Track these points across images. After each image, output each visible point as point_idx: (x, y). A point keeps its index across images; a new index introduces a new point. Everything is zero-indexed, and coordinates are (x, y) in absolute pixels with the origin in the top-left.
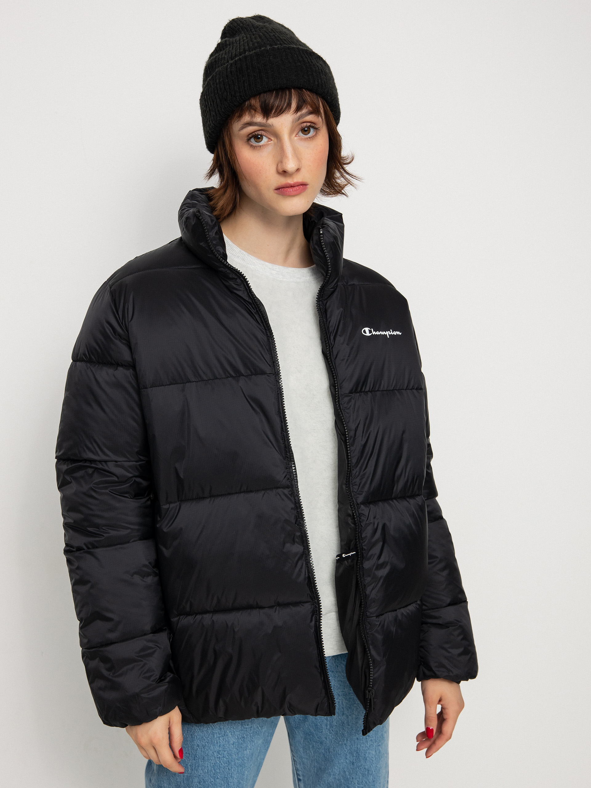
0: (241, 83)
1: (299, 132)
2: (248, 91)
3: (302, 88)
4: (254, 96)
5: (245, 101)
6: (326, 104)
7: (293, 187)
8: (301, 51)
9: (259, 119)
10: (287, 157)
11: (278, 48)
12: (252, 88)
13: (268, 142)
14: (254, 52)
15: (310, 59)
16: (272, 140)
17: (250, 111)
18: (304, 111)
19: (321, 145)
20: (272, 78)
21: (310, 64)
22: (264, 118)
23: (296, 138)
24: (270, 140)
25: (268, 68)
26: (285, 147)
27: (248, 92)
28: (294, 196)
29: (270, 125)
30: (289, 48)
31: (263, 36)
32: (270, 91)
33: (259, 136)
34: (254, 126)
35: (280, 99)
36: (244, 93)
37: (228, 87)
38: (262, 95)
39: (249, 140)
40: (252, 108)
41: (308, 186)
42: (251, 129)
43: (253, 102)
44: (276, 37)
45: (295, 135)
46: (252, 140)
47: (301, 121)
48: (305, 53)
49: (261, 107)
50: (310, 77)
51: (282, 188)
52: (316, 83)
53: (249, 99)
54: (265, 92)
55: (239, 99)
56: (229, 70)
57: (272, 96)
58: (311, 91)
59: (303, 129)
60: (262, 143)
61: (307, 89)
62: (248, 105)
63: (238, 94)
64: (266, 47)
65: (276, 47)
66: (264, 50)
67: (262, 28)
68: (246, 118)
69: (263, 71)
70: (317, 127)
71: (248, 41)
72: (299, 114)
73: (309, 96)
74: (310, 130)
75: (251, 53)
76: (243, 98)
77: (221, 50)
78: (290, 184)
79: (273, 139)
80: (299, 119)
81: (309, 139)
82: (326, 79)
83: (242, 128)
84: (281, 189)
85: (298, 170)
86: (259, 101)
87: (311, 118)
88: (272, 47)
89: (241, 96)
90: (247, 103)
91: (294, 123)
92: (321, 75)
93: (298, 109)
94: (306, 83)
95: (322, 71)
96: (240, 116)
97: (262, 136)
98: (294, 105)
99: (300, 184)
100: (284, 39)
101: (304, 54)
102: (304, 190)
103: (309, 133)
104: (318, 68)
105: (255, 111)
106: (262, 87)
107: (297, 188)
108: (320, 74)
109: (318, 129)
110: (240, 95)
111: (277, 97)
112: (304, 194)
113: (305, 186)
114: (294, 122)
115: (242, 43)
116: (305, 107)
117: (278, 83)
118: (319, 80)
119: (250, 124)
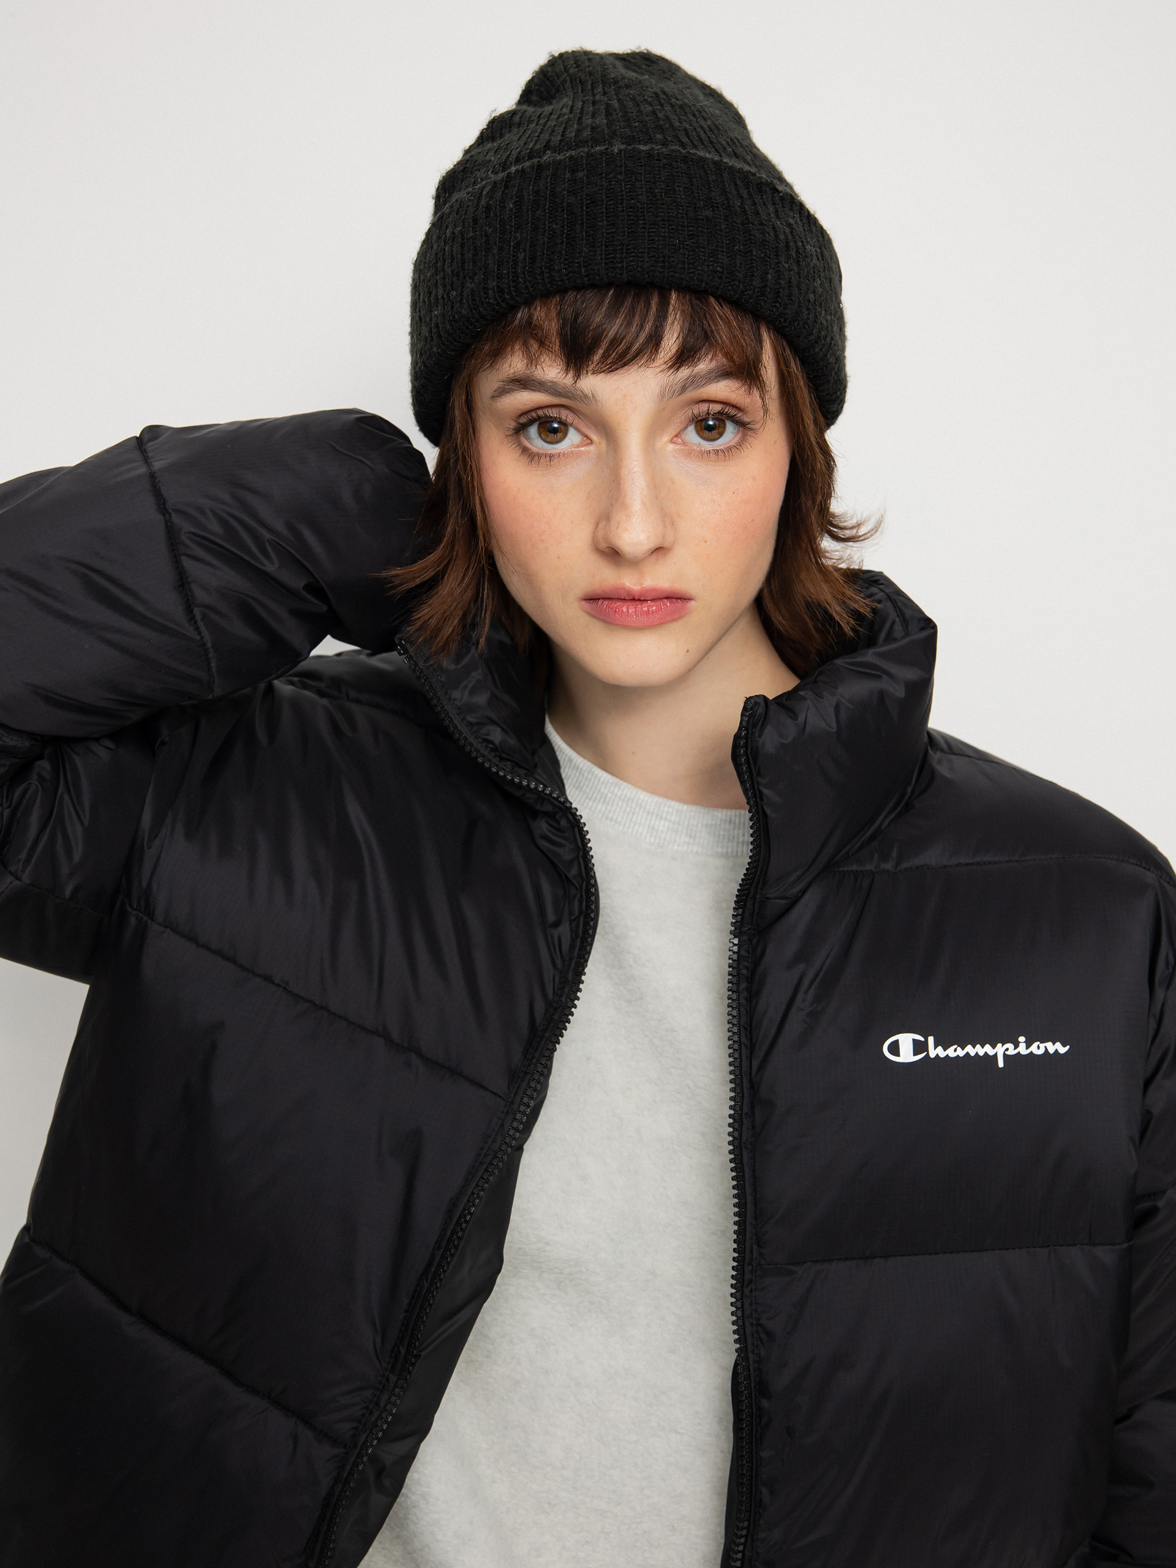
0: (509, 249)
1: (686, 428)
2: (525, 277)
3: (706, 292)
4: (546, 296)
5: (514, 308)
6: (788, 352)
7: (639, 600)
8: (725, 175)
9: (552, 370)
10: (624, 506)
11: (649, 155)
12: (538, 271)
13: (578, 446)
14: (571, 157)
15: (755, 204)
16: (592, 442)
17: (526, 345)
18: (704, 366)
19: (754, 479)
20: (607, 246)
21: (747, 219)
22: (567, 371)
23: (671, 446)
24: (589, 441)
25: (602, 213)
26: (624, 472)
27: (525, 282)
28: (641, 628)
29: (586, 396)
30: (685, 159)
31: (618, 111)
32: (600, 287)
33: (556, 425)
34: (534, 390)
35: (625, 318)
36: (514, 281)
37: (470, 255)
38: (570, 296)
39: (520, 429)
40: (532, 334)
41: (692, 603)
42: (526, 399)
43: (539, 313)
44: (658, 119)
45: (672, 436)
46: (533, 430)
47: (692, 394)
48: (739, 183)
49: (562, 335)
50: (738, 261)
51: (605, 599)
52: (757, 282)
53: (529, 303)
54: (579, 288)
55: (495, 299)
56: (483, 202)
57: (601, 303)
58: (737, 305)
59: (701, 421)
60: (564, 446)
61: (722, 298)
62: (522, 319)
63: (494, 284)
64: (611, 144)
65: (642, 148)
66: (601, 153)
67: (627, 86)
68: (515, 363)
69: (582, 219)
70: (746, 419)
71: (569, 119)
72: (685, 372)
73: (728, 323)
74: (724, 428)
75: (559, 157)
76: (507, 297)
77: (493, 139)
78: (629, 592)
79: (594, 437)
80: (684, 389)
81: (713, 456)
82: (799, 273)
83: (502, 392)
84: (600, 602)
85: (659, 550)
86: (558, 314)
87: (726, 389)
88: (629, 148)
89: (502, 289)
90: (519, 315)
91: (665, 399)
92: (783, 259)
93: (683, 357)
94: (721, 278)
95: (787, 246)
96: (497, 354)
97: (565, 425)
98: (671, 342)
99: (665, 595)
100: (686, 130)
101: (736, 184)
102: (676, 617)
103: (721, 435)
104: (776, 236)
105: (542, 344)
106: (570, 269)
107: (653, 606)
108: (777, 255)
109: (749, 426)
110: (498, 287)
111: (615, 308)
112: (676, 626)
113: (679, 604)
114: (664, 395)
115: (554, 123)
116: (707, 354)
117: (622, 267)
118: (767, 273)
119: (523, 383)
